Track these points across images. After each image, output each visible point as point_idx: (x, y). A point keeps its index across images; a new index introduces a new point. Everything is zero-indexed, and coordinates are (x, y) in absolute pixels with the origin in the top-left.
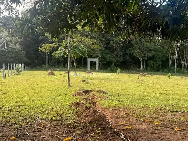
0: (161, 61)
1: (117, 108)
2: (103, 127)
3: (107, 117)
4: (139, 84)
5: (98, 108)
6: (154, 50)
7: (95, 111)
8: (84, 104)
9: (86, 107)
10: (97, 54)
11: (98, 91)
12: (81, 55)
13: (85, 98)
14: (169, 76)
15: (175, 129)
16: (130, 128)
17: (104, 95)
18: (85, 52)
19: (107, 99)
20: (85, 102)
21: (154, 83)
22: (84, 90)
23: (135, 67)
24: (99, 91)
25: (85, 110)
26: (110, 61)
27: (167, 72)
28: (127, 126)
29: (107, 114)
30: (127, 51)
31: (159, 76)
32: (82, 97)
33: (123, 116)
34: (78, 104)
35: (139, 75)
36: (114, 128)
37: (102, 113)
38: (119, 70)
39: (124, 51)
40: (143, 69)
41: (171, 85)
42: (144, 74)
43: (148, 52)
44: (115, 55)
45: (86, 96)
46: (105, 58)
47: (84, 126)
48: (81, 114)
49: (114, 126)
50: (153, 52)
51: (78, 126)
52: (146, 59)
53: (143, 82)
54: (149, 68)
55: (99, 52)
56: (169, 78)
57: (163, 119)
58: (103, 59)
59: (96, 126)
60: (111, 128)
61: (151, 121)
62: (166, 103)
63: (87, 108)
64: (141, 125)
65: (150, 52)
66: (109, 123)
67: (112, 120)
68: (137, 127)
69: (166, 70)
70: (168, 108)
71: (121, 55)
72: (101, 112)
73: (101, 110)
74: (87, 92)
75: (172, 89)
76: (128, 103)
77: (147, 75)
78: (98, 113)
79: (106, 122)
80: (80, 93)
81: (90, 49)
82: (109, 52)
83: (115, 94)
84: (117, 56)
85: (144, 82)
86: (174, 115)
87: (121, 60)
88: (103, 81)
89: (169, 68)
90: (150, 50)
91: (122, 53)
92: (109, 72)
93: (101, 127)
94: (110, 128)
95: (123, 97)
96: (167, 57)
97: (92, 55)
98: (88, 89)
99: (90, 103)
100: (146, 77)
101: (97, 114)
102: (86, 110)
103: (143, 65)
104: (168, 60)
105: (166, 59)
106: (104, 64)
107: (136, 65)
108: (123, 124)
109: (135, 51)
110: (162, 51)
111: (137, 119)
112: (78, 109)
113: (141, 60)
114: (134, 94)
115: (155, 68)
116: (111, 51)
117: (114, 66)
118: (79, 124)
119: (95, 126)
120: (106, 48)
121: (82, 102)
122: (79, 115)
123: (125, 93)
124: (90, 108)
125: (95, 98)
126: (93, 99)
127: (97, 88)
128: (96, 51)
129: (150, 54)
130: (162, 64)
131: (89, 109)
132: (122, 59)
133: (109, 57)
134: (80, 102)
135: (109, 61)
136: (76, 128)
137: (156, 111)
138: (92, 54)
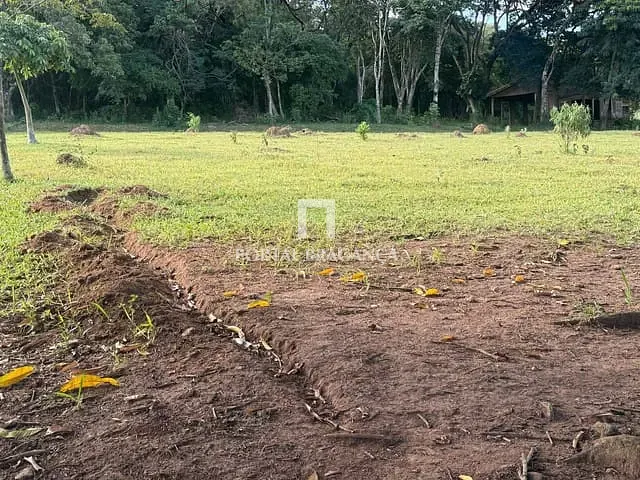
0: (333, 84)
1: (207, 240)
2: (162, 313)
3: (173, 278)
4: (270, 161)
5: (134, 247)
6: (308, 49)
7: (123, 260)
8: (73, 237)
9: (86, 247)
10: (107, 63)
11: (126, 191)
12: (44, 63)
13: (76, 217)
14: (363, 133)
15: (420, 292)
16: (267, 304)
17: (151, 201)
18: (59, 50)
19: (166, 214)
20: (77, 231)
21: (318, 155)
22: (70, 190)
23: (249, 108)
24: (131, 188)
25: (79, 259)
26: (160, 88)
27: (351, 122)
28: (251, 298)
29: (173, 265)
30: (219, 54)
31: (331, 135)
32: (64, 214)
33: (235, 268)
34: (50, 239)
35: (266, 133)
36: (202, 311)
37: (152, 265)
38: (195, 120)
39: (207, 51)
40: (276, 114)
41: (374, 159)
42: (283, 129)
43: (287, 54)
44: (176, 68)
45: (83, 209)
46: (140, 80)
47: (84, 318)
48: (64, 273)
49: (202, 304)
50: (307, 55)
51: (57, 319)
52: (283, 78)
53: (281, 155)
54: (296, 111)
55: (116, 57)
56: (364, 139)
57: (373, 264)
58: (134, 81)
59: (133, 311)
60: (192, 314)
61: (332, 272)
62: (370, 213)
63: (88, 252)
64: (303, 291)
65: (297, 56)
66: (181, 295)
67: (191, 284)
68: (289, 297)
69: (348, 116)
70: (380, 227)
71: (196, 68)
72: (148, 261)
73: (144, 255)
74: (84, 195)
75: (378, 170)
76: (244, 222)
77: (292, 134)
78: (135, 264)
79: (170, 296)
80: (54, 200)
81: (79, 44)
82: (152, 56)
83: (193, 196)
84: (184, 70)
85: (286, 154)
86: (403, 247)
87: (199, 85)
88: (141, 158)
89: (358, 107)
90: (296, 48)
91: (201, 61)
92: (159, 128)
93: (155, 315)
94: (188, 313)
95: (222, 205)
96: (350, 73)
97: (90, 70)
98: (87, 185)
99: (98, 233)
100: (290, 140)
101: (134, 269)
102: (85, 257)
103: (276, 103)
104: (353, 82)
105: (348, 77)
106: (138, 102)
107: (252, 104)
108: (234, 292)
109: (246, 51)
110: (335, 51)
111: (283, 272)
112: (51, 257)
113: (268, 83)
114: (258, 193)
115: (314, 109)
116: (161, 52)
117: (176, 107)
118: (62, 311)
119: (130, 313)
120: (141, 42)
121: (65, 231)
122: (57, 279)
123: (227, 192)
124: (101, 249)
125: (119, 214)
126: (110, 218)
127: (120, 181)
128: (102, 54)
129: (295, 63)
130: (336, 95)
131: (96, 254)
132: (202, 81)
133: (153, 75)
134: (60, 231)
135: (155, 90)
136: (50, 328)
137: (343, 241)
138: (90, 64)
